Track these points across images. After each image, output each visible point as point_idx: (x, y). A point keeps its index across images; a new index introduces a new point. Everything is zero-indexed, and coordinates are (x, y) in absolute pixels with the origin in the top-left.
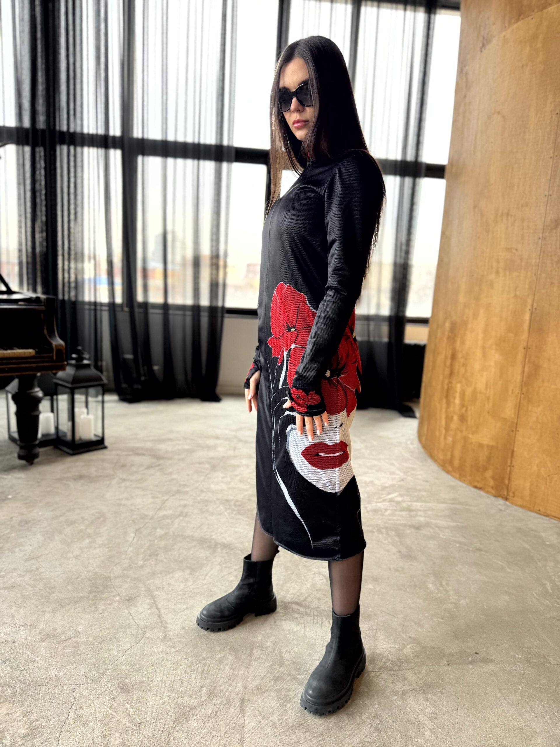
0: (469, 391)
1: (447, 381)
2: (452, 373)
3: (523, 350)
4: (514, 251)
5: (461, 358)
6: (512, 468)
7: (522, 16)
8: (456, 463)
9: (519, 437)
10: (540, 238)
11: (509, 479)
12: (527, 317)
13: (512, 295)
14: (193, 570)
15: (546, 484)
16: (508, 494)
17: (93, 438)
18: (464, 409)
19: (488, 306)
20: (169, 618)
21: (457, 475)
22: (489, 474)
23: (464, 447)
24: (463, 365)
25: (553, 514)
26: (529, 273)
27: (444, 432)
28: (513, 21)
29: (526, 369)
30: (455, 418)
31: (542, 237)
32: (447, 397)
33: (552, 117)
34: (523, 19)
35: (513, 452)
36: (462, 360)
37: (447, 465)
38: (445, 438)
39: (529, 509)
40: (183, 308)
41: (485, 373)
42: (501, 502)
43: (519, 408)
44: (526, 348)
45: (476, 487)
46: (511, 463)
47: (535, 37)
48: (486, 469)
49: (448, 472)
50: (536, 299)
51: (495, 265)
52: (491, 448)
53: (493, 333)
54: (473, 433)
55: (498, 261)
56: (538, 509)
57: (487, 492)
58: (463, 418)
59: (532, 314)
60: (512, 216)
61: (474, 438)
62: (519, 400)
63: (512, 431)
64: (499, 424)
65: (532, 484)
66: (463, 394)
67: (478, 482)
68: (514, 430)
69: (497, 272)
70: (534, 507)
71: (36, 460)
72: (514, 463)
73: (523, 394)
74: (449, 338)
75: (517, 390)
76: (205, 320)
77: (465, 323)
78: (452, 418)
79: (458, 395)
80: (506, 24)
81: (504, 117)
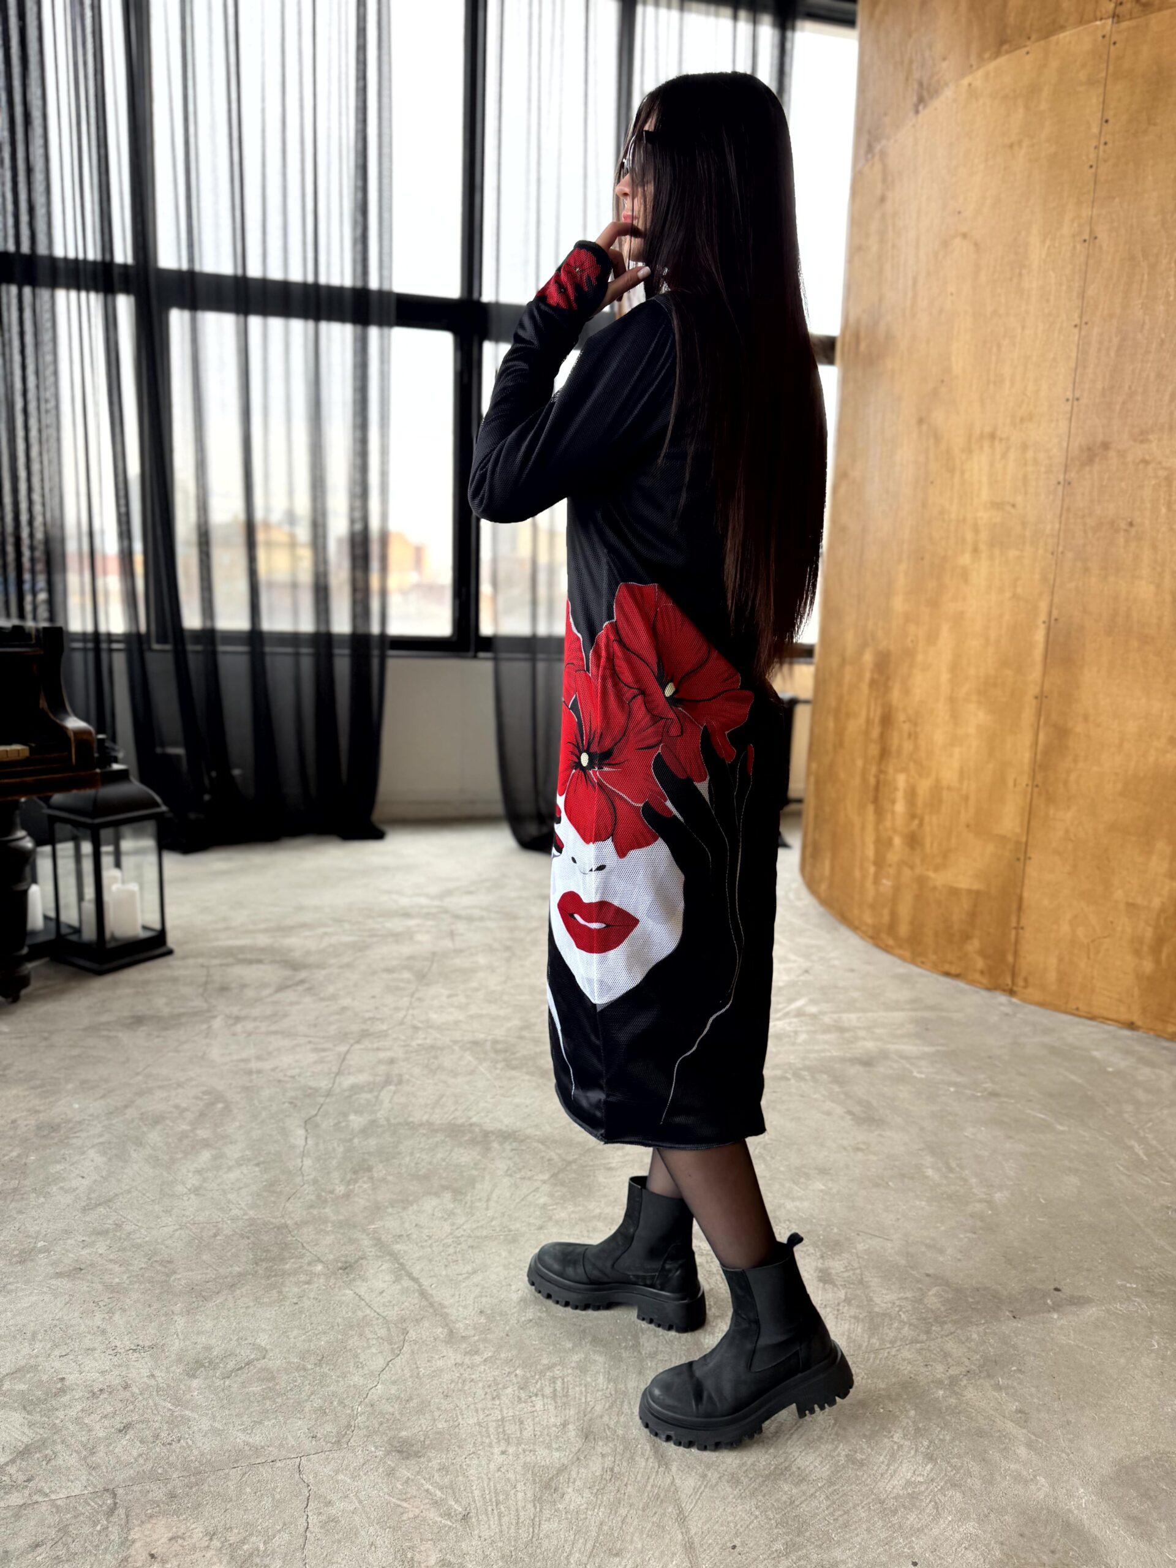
0: (924, 786)
1: (874, 769)
2: (884, 753)
3: (1034, 702)
4: (1008, 508)
5: (904, 722)
6: (1021, 931)
7: (1005, 47)
8: (904, 929)
9: (1032, 871)
10: (1059, 483)
11: (1016, 954)
12: (1040, 636)
13: (1008, 595)
14: (458, 1193)
15: (1089, 958)
16: (1013, 983)
17: (143, 934)
18: (916, 822)
19: (959, 619)
20: (443, 1295)
21: (908, 954)
22: (973, 946)
23: (918, 897)
24: (910, 736)
25: (1105, 1014)
26: (1041, 551)
27: (872, 869)
28: (987, 55)
29: (1042, 737)
30: (897, 841)
31: (1065, 480)
32: (876, 801)
33: (1074, 247)
34: (1007, 52)
35: (1021, 899)
36: (906, 727)
37: (883, 936)
38: (876, 881)
39: (1057, 1009)
40: (293, 639)
41: (957, 750)
42: (1002, 998)
43: (1029, 815)
44: (1041, 697)
45: (947, 974)
46: (1018, 922)
47: (1034, 90)
48: (966, 937)
49: (887, 949)
50: (1056, 600)
51: (969, 536)
52: (976, 894)
53: (972, 671)
54: (936, 869)
55: (976, 530)
56: (1074, 1007)
57: (972, 982)
58: (913, 841)
59: (1048, 629)
60: (1001, 439)
61: (939, 879)
62: (1029, 797)
63: (1018, 859)
64: (990, 848)
65: (1061, 960)
66: (912, 794)
67: (951, 963)
68: (1022, 858)
69: (976, 550)
70: (1066, 1003)
71: (23, 992)
72: (1023, 922)
73: (1037, 786)
74: (873, 683)
75: (1024, 780)
76: (342, 666)
77: (909, 654)
78: (890, 841)
79: (900, 795)
80: (973, 60)
81: (976, 244)
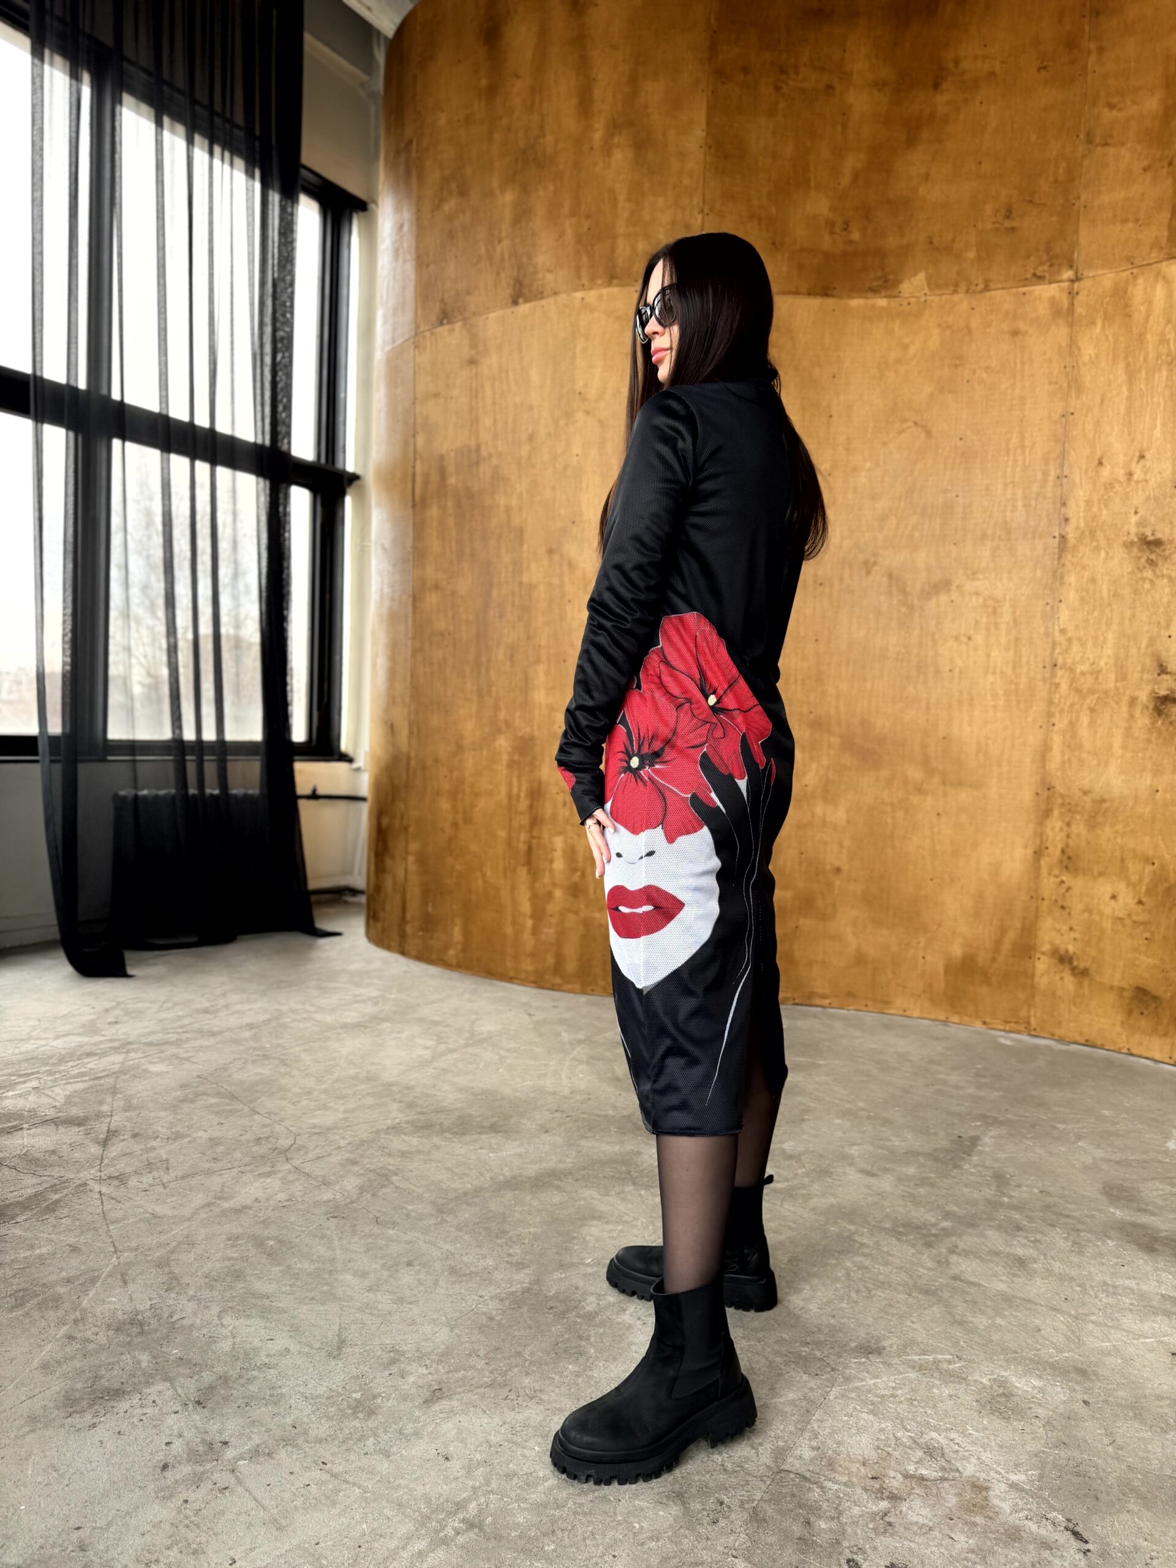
2: (536, 822)
7: (615, 281)
8: (571, 967)
18: (578, 874)
21: (577, 987)
28: (599, 282)
30: (558, 893)
32: (529, 863)
34: (618, 285)
37: (548, 977)
38: (536, 932)
49: (553, 988)
58: (575, 890)
66: (569, 853)
78: (550, 895)
79: (558, 854)
81: (600, 421)
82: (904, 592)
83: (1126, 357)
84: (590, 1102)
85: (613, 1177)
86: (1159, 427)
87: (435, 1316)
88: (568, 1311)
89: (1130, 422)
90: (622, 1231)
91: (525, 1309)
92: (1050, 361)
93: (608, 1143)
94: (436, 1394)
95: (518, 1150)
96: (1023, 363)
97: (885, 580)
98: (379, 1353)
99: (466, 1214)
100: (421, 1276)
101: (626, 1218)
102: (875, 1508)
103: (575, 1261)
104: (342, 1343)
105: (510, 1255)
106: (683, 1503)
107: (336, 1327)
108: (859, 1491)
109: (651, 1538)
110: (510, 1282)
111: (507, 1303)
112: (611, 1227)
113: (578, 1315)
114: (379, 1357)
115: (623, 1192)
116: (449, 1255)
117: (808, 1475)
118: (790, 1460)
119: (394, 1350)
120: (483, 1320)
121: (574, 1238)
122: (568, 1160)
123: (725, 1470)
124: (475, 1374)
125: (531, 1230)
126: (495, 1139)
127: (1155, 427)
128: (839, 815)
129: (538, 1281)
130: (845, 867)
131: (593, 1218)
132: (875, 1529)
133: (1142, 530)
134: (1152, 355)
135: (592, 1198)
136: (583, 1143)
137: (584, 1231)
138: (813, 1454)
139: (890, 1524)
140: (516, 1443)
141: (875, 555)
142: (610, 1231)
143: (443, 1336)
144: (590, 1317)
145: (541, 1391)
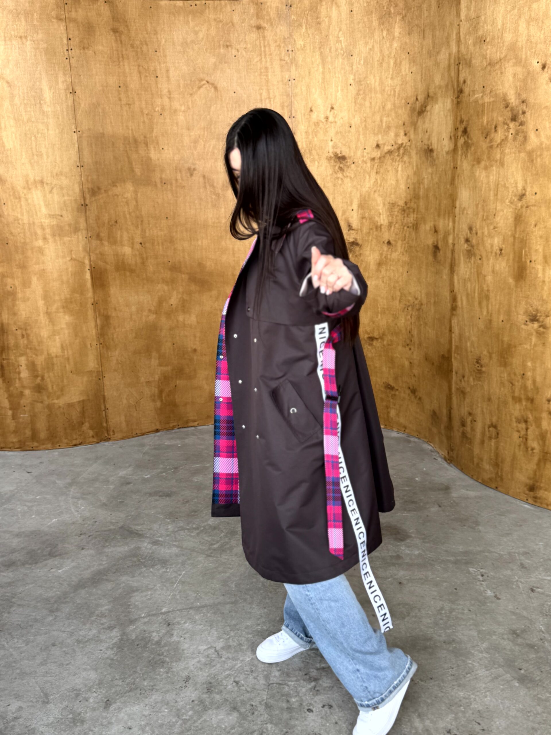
82: (213, 186)
83: (320, 48)
84: (97, 523)
85: (132, 565)
86: (340, 92)
87: (84, 667)
88: (147, 644)
89: (325, 87)
90: (152, 594)
91: (126, 649)
92: (279, 46)
93: (120, 546)
94: (107, 704)
95: (73, 564)
96: (265, 46)
97: (201, 179)
98: (68, 694)
99: (66, 609)
100: (64, 649)
101: (150, 587)
102: (310, 686)
103: (136, 617)
104: (46, 695)
105: (102, 624)
106: (238, 711)
107: (38, 688)
108: (302, 682)
109: (231, 729)
110: (110, 638)
111: (115, 649)
112: (144, 594)
113: (152, 644)
114: (70, 695)
115: (141, 572)
116: (71, 634)
117: (280, 682)
118: (271, 679)
119: (74, 690)
120: (109, 661)
121: (129, 605)
122: (104, 563)
123: (248, 692)
124: (120, 688)
125: (106, 607)
126: (56, 561)
127: (337, 91)
128: (193, 319)
129: (124, 634)
130: (199, 348)
131: (134, 591)
132: (313, 695)
133: (335, 150)
134: (333, 49)
135: (128, 581)
136: (106, 550)
137: (133, 600)
138: (280, 673)
139: (318, 691)
140: (157, 712)
141: (194, 164)
142: (146, 596)
143: (93, 675)
144: (158, 643)
145: (155, 685)
